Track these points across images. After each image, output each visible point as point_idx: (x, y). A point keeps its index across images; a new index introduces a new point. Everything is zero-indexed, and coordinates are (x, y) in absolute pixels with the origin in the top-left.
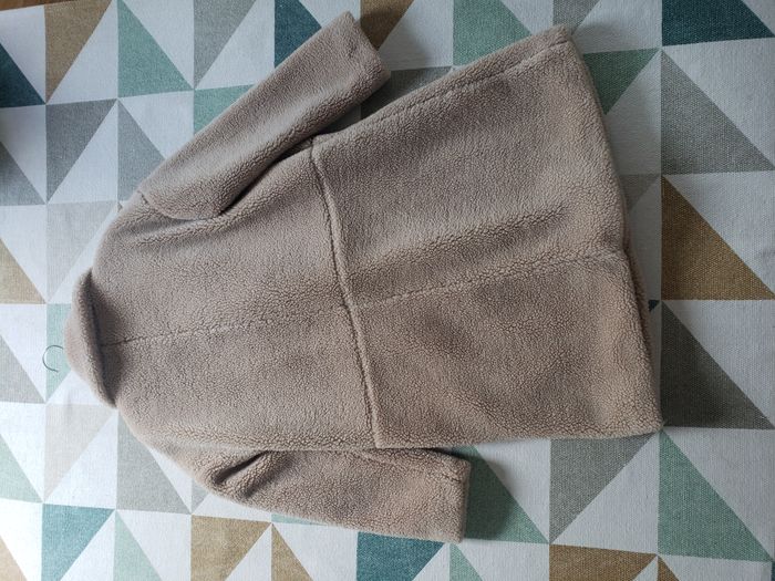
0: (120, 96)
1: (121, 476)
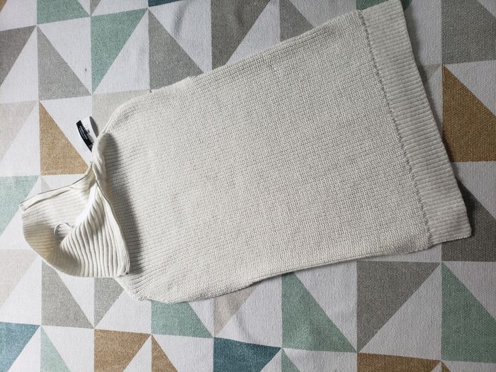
1: (44, 301)
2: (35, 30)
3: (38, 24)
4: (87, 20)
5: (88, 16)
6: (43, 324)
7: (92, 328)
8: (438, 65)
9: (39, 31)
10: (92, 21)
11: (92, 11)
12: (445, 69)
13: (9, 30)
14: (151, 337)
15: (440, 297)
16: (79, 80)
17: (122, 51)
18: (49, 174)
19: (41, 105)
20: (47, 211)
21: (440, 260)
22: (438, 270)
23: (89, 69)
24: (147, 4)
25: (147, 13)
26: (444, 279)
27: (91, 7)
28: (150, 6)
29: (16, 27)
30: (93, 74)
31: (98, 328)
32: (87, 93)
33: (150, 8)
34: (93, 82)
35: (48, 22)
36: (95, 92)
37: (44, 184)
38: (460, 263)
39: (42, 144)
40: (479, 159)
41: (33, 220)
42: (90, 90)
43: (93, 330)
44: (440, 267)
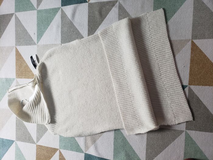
1: (16, 131)
2: (14, 15)
3: (15, 12)
4: (35, 12)
5: (36, 10)
6: (16, 140)
7: (35, 144)
8: (190, 40)
9: (16, 15)
10: (38, 12)
11: (38, 7)
12: (193, 42)
13: (4, 15)
14: (59, 150)
15: (184, 146)
16: (31, 38)
17: (50, 26)
18: (19, 78)
19: (16, 48)
20: (18, 94)
21: (184, 129)
22: (184, 134)
23: (36, 33)
24: (61, 5)
25: (61, 9)
26: (186, 138)
27: (37, 6)
28: (62, 6)
29: (6, 14)
30: (37, 36)
31: (38, 144)
32: (35, 44)
33: (62, 7)
34: (37, 39)
35: (19, 12)
36: (38, 44)
37: (17, 82)
38: (194, 132)
39: (16, 65)
40: (206, 85)
41: (12, 97)
42: (36, 43)
43: (36, 145)
44: (184, 132)
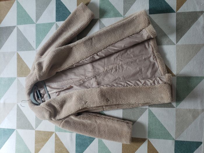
0: (17, 25)
1: (17, 120)
2: (16, 27)
6: (17, 129)
10: (36, 25)
11: (36, 22)
13: (6, 27)
14: (54, 133)
16: (31, 45)
17: (46, 36)
18: (20, 77)
19: (17, 53)
23: (35, 41)
25: (55, 24)
28: (56, 21)
31: (36, 130)
34: (36, 46)
35: (21, 25)
37: (18, 80)
39: (18, 66)
